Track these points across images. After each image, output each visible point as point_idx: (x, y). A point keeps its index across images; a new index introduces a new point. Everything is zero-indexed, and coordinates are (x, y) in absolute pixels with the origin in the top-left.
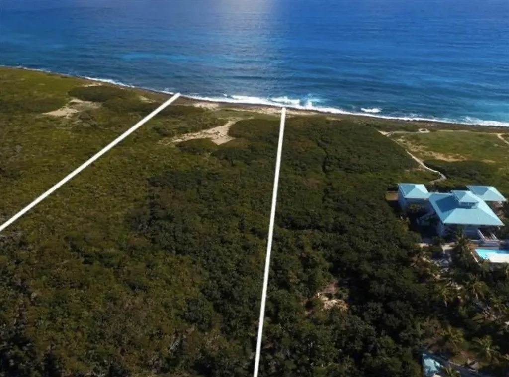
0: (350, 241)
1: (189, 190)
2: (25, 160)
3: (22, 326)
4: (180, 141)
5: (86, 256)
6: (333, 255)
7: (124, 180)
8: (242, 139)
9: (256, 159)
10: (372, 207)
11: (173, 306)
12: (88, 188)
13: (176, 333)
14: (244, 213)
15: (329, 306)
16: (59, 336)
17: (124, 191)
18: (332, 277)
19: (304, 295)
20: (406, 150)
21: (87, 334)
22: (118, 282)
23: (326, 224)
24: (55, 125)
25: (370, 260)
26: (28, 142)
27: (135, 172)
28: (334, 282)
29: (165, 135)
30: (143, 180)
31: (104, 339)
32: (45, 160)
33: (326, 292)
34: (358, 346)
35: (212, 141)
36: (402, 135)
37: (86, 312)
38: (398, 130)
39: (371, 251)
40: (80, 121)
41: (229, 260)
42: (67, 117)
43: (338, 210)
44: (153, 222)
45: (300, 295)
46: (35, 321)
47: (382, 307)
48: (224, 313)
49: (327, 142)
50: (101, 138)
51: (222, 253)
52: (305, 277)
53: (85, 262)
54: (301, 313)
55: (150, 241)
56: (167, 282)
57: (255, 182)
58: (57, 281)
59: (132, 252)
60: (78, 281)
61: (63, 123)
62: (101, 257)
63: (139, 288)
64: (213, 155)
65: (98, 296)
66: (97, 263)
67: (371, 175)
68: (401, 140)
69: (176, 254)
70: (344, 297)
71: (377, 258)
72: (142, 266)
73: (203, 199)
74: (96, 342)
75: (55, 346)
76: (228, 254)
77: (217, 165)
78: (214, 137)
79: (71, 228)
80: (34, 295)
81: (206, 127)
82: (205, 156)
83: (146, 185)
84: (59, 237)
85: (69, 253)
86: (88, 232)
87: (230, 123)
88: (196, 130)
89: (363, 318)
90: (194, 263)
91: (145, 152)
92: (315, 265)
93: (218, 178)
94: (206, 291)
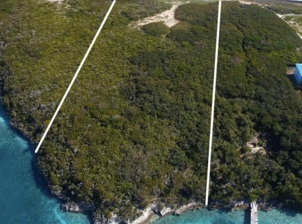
0: (266, 108)
1: (157, 68)
2: (41, 42)
3: (74, 171)
4: (143, 24)
5: (101, 122)
6: (256, 117)
7: (113, 59)
8: (185, 23)
9: (197, 40)
10: (279, 82)
11: (162, 155)
12: (90, 66)
13: (167, 174)
14: (197, 87)
15: (254, 151)
16: (97, 177)
17: (115, 69)
18: (255, 132)
19: (239, 145)
20: (296, 31)
21: (114, 175)
22: (125, 139)
23: (250, 94)
24: (53, 10)
25: (280, 122)
26: (39, 26)
27: (118, 53)
28: (257, 136)
29: (131, 19)
30: (125, 59)
31: (125, 179)
32: (54, 42)
33: (252, 142)
34: (274, 179)
35: (165, 24)
36: (292, 17)
37: (110, 161)
38: (289, 13)
39: (281, 116)
40: (70, 6)
41: (192, 123)
42: (60, 3)
43: (257, 84)
44: (139, 95)
45: (237, 145)
46: (81, 168)
47: (288, 154)
48: (193, 158)
49: (243, 26)
50: (88, 22)
51: (186, 117)
52: (240, 133)
53: (102, 125)
54: (239, 157)
55: (140, 109)
56: (156, 138)
57: (200, 60)
58: (88, 140)
59: (130, 118)
60: (100, 139)
61: (59, 8)
62: (111, 121)
63: (139, 143)
64: (167, 36)
65: (115, 150)
66: (109, 126)
67: (276, 54)
68: (292, 22)
69: (158, 118)
70: (263, 145)
71: (284, 121)
72: (138, 127)
73: (168, 75)
74: (121, 181)
75: (97, 184)
76: (191, 118)
77: (172, 46)
78: (165, 20)
79: (86, 99)
80: (76, 150)
81: (158, 12)
82: (162, 38)
83: (128, 63)
84: (80, 106)
85: (90, 119)
86: (98, 103)
87: (174, 7)
88: (152, 14)
89: (276, 161)
90: (170, 124)
91: (121, 35)
92: (245, 125)
93: (175, 57)
94: (180, 144)
